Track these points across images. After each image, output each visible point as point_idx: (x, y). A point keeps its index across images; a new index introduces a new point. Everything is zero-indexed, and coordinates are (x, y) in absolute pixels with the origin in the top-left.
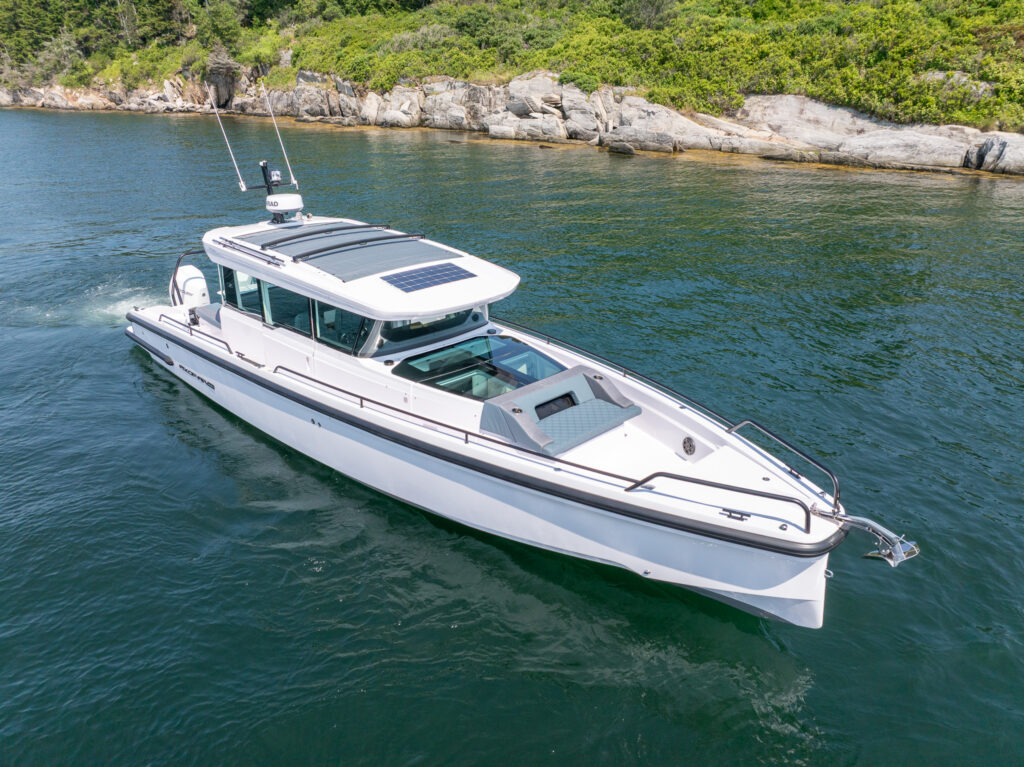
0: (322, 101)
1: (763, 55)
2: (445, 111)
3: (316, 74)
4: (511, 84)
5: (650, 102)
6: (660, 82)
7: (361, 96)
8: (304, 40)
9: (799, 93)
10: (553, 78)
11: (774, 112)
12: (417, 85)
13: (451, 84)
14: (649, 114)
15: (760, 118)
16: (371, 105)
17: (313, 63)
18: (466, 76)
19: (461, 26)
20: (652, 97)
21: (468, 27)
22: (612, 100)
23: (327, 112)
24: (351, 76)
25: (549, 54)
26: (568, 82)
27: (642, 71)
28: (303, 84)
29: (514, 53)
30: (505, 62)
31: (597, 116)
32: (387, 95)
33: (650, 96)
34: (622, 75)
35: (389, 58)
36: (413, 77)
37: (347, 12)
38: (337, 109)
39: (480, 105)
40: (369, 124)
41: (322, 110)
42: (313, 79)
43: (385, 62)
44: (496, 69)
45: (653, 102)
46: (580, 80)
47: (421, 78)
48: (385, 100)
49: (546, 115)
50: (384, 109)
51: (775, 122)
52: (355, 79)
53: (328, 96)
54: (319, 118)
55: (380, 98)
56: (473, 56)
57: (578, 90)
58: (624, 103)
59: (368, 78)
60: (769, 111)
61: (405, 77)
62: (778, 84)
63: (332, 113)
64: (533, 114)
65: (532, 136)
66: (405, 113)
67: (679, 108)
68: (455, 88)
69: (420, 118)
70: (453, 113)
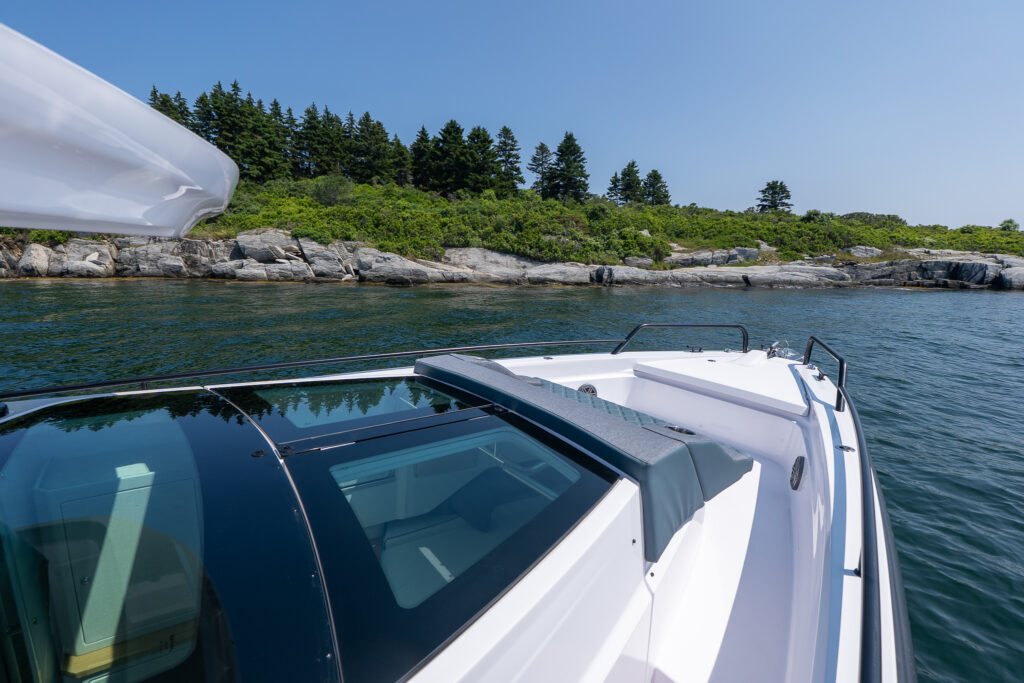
2: (155, 261)
4: (239, 238)
5: (382, 251)
7: (13, 249)
9: (480, 247)
10: (285, 234)
11: (468, 258)
12: (104, 239)
14: (385, 259)
15: (459, 261)
16: (37, 256)
22: (346, 250)
27: (364, 231)
32: (60, 247)
33: (379, 247)
39: (199, 256)
40: (39, 275)
46: (315, 236)
48: (59, 252)
49: (291, 261)
50: (60, 261)
51: (471, 264)
55: (50, 249)
57: (315, 243)
58: (358, 252)
60: (464, 257)
62: (465, 241)
64: (279, 260)
65: (285, 277)
66: (94, 262)
69: (115, 268)
70: (166, 262)
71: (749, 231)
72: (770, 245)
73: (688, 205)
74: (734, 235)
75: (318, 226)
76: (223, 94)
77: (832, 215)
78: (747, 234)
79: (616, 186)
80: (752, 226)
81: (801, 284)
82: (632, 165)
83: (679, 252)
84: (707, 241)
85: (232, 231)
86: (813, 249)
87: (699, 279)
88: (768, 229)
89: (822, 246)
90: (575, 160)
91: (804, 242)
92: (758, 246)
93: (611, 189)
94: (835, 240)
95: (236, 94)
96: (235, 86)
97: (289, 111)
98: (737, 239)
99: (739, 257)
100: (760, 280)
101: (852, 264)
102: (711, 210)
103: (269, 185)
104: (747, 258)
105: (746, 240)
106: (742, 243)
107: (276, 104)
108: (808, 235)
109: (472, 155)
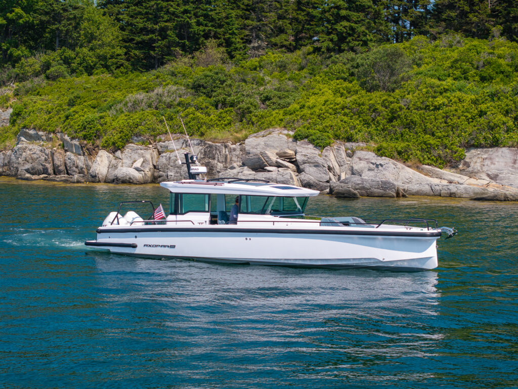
0: (46, 160)
1: (482, 114)
3: (41, 133)
4: (247, 141)
5: (378, 156)
6: (388, 138)
7: (90, 154)
8: (25, 99)
9: (512, 146)
10: (288, 136)
11: (492, 163)
12: (150, 144)
13: (186, 141)
14: (377, 166)
15: (479, 168)
16: (102, 163)
17: (38, 122)
18: (202, 134)
19: (197, 88)
20: (380, 152)
21: (205, 88)
22: (344, 155)
23: (50, 170)
24: (81, 135)
25: (285, 114)
26: (302, 139)
27: (372, 129)
28: (24, 143)
29: (251, 112)
30: (241, 121)
31: (330, 169)
32: (118, 153)
33: (379, 150)
34: (353, 132)
35: (122, 118)
36: (147, 135)
37: (73, 71)
38: (62, 168)
39: (216, 161)
40: (99, 181)
41: (47, 169)
42: (38, 138)
43: (117, 121)
44: (233, 128)
45: (381, 155)
47: (155, 136)
48: (117, 158)
49: (280, 169)
50: (116, 167)
51: (493, 172)
52: (85, 137)
53: (53, 154)
54: (42, 176)
55: (111, 156)
57: (311, 146)
58: (354, 157)
59: (98, 137)
60: (487, 162)
61: (138, 135)
62: (493, 138)
63: (56, 171)
64: (268, 168)
66: (137, 169)
67: (405, 161)
68: (190, 145)
69: (153, 175)
85: (251, 131)
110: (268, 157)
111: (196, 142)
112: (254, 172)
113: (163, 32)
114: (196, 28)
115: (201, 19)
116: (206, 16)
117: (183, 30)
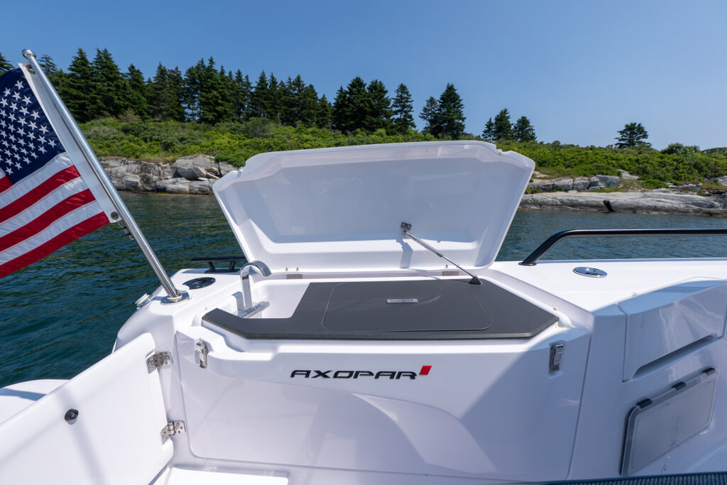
2: (121, 178)
4: (177, 161)
10: (211, 159)
13: (124, 161)
18: (137, 157)
19: (126, 131)
21: (133, 131)
26: (222, 161)
30: (167, 150)
39: (151, 175)
44: (161, 154)
46: (232, 160)
49: (210, 179)
56: (140, 145)
57: (230, 166)
64: (201, 179)
65: (202, 191)
68: (128, 164)
70: (129, 179)
71: (610, 161)
72: (631, 174)
73: (551, 142)
74: (594, 164)
75: (236, 153)
76: (204, 67)
77: (695, 149)
78: (609, 164)
79: (490, 129)
80: (613, 157)
81: (667, 210)
82: (504, 112)
83: (540, 178)
84: (569, 169)
85: (177, 156)
86: (678, 178)
87: (559, 203)
88: (630, 160)
89: (687, 175)
90: (454, 106)
91: (668, 171)
92: (619, 174)
93: (485, 132)
94: (700, 170)
95: (212, 66)
96: (211, 61)
97: (247, 77)
98: (598, 167)
99: (600, 184)
100: (623, 205)
101: (720, 193)
102: (573, 146)
103: (218, 126)
104: (608, 185)
105: (607, 169)
106: (603, 171)
107: (239, 73)
108: (671, 165)
109: (369, 102)
110: (201, 172)
111: (132, 162)
112: (189, 181)
113: (93, 101)
114: (116, 101)
115: (121, 98)
116: (124, 97)
117: (108, 101)
